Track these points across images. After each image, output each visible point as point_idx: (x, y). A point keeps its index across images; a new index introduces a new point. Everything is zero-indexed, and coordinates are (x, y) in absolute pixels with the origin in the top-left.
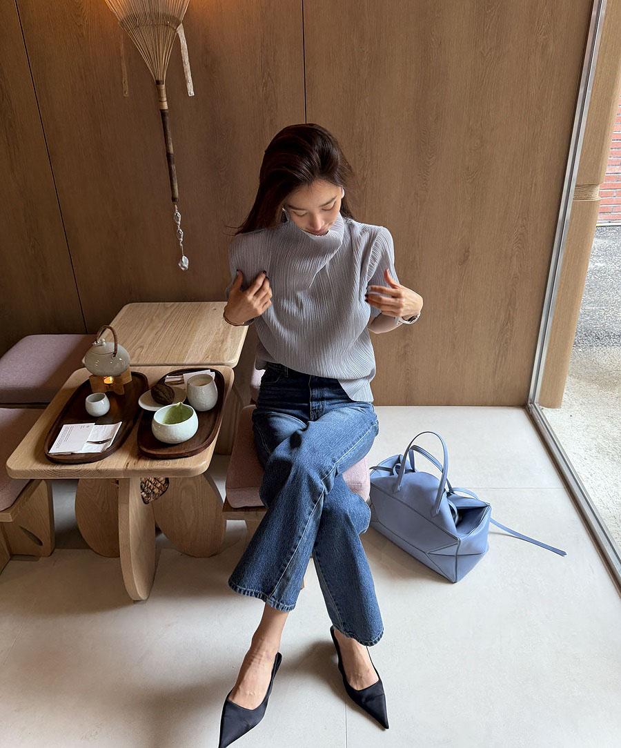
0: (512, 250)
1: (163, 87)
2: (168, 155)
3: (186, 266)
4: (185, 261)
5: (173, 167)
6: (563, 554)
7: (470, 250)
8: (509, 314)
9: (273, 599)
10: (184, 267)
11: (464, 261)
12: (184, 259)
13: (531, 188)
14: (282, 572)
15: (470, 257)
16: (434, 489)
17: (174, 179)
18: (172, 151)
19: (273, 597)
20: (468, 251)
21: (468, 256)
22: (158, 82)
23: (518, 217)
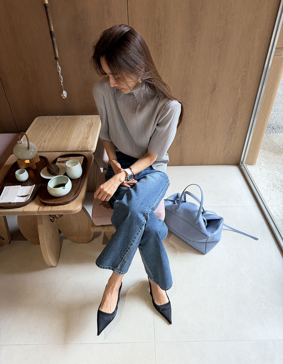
0: (239, 85)
2: (51, 32)
3: (66, 96)
4: (65, 94)
5: (54, 39)
6: (256, 239)
7: (217, 85)
8: (234, 119)
9: (118, 270)
10: (65, 97)
11: (214, 91)
12: (64, 92)
13: (251, 50)
14: (122, 258)
15: (217, 89)
16: (196, 211)
17: (55, 47)
18: (53, 30)
19: (118, 269)
20: (216, 86)
21: (215, 89)
23: (243, 67)
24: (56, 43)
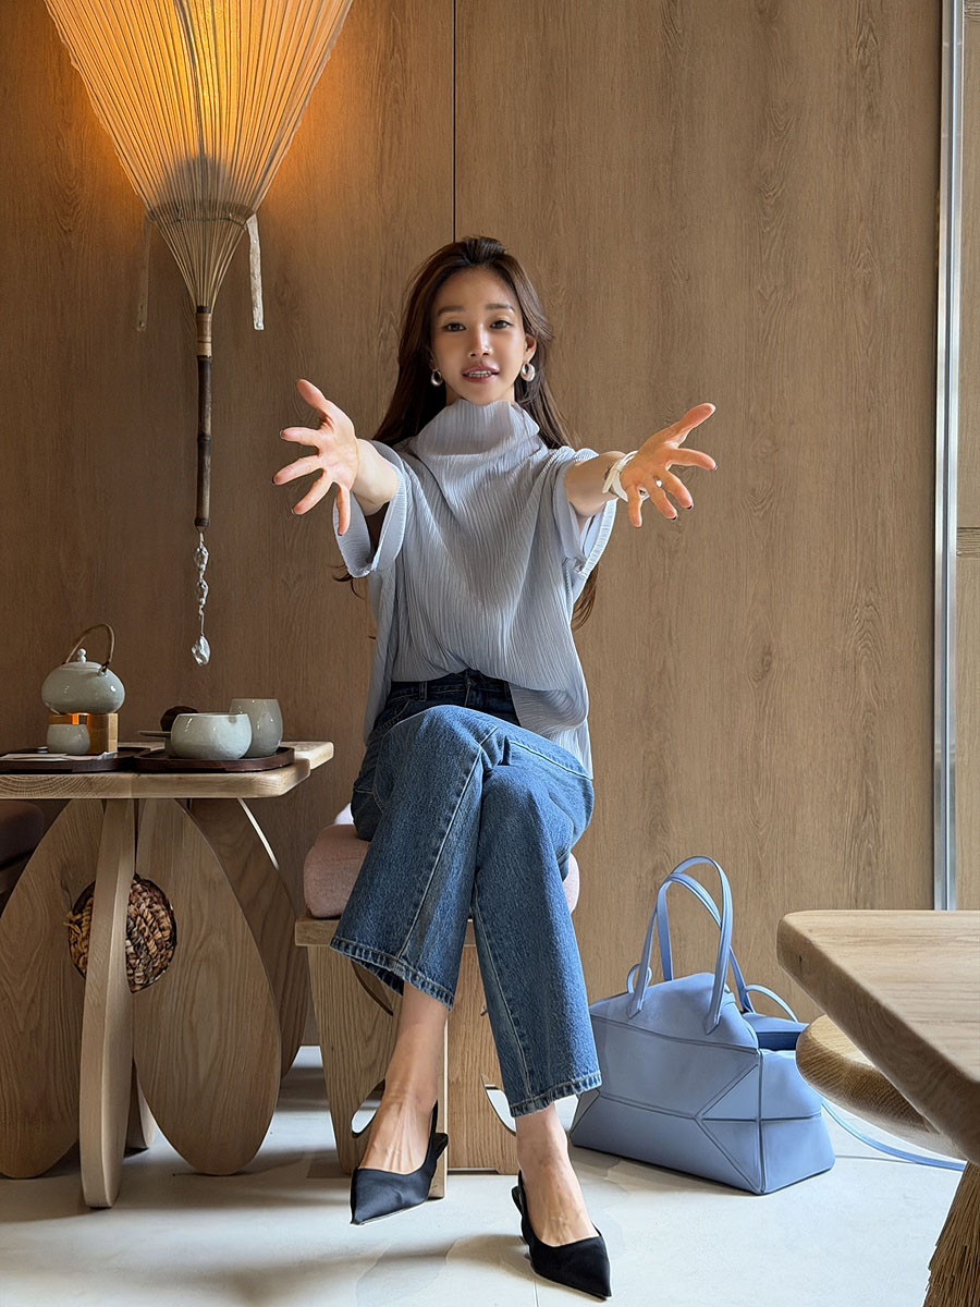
0: (855, 653)
1: (209, 317)
2: (202, 435)
3: (207, 656)
4: (204, 649)
5: (208, 460)
7: (774, 651)
8: (867, 793)
9: (405, 963)
10: (202, 657)
11: (765, 673)
12: (203, 641)
13: (876, 531)
15: (775, 665)
18: (208, 430)
19: (405, 958)
20: (770, 654)
21: (769, 664)
22: (201, 310)
23: (859, 587)
24: (209, 471)
